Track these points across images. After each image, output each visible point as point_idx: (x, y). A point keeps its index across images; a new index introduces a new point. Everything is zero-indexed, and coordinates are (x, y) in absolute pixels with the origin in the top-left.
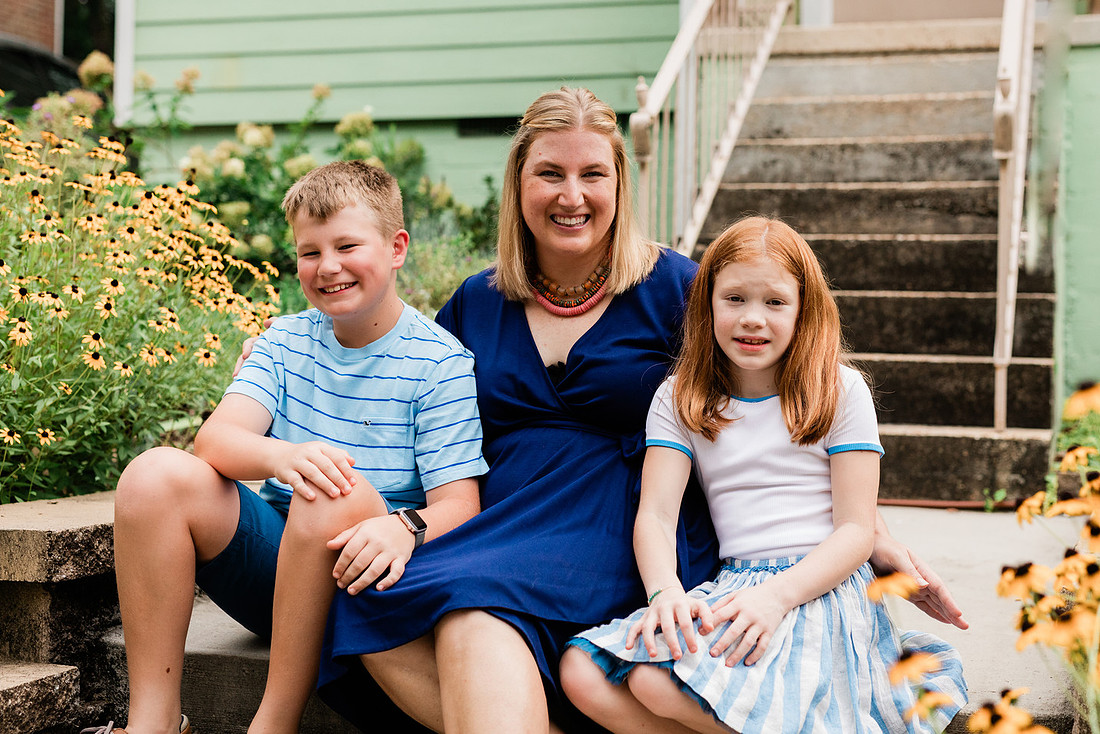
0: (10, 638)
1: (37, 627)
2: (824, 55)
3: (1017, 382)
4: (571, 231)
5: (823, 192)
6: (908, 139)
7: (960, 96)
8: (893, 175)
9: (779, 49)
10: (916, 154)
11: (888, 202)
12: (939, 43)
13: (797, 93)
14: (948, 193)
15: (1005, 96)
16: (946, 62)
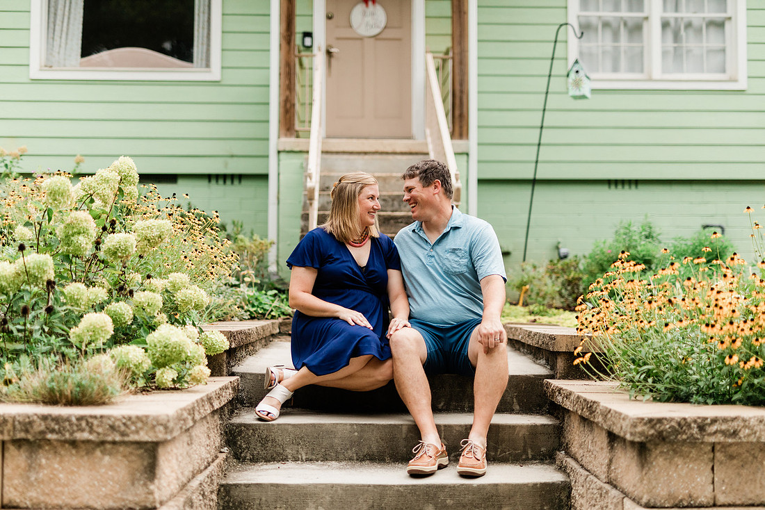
2: (337, 153)
6: (390, 193)
8: (384, 209)
10: (393, 200)
11: (387, 220)
12: (389, 149)
13: (331, 171)
15: (457, 180)
16: (396, 158)
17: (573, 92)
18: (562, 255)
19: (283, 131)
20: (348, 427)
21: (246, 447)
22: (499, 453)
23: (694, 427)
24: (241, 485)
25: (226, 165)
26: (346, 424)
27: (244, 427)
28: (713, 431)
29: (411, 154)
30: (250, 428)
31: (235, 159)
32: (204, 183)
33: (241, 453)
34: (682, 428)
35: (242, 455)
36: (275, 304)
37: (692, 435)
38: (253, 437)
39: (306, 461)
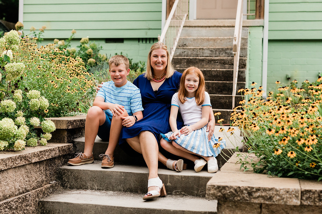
0: (59, 139)
1: (64, 137)
2: (195, 27)
3: (237, 100)
4: (159, 67)
5: (196, 59)
6: (215, 47)
7: (226, 38)
8: (211, 55)
9: (185, 25)
10: (216, 51)
11: (210, 61)
12: (221, 25)
13: (189, 36)
14: (223, 60)
15: (235, 41)
16: (223, 29)
20: (119, 173)
21: (68, 181)
22: (199, 192)
24: (50, 202)
25: (146, 34)
26: (118, 172)
27: (67, 170)
28: (256, 196)
30: (69, 171)
31: (151, 30)
33: (65, 184)
34: (237, 193)
35: (66, 185)
37: (244, 197)
38: (71, 176)
39: (97, 190)
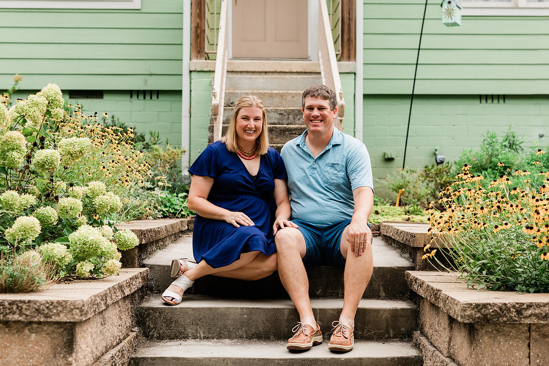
2: (242, 72)
6: (286, 108)
11: (283, 132)
15: (341, 99)
16: (292, 77)
17: (446, 20)
18: (439, 161)
19: (194, 54)
20: (239, 311)
21: (154, 327)
22: (365, 332)
23: (513, 311)
24: (148, 358)
25: (146, 82)
26: (237, 308)
27: (152, 310)
28: (528, 315)
29: (305, 73)
30: (157, 311)
31: (153, 76)
32: (127, 98)
33: (149, 332)
34: (503, 312)
35: (150, 334)
36: (183, 205)
37: (511, 317)
38: (159, 319)
39: (204, 339)
